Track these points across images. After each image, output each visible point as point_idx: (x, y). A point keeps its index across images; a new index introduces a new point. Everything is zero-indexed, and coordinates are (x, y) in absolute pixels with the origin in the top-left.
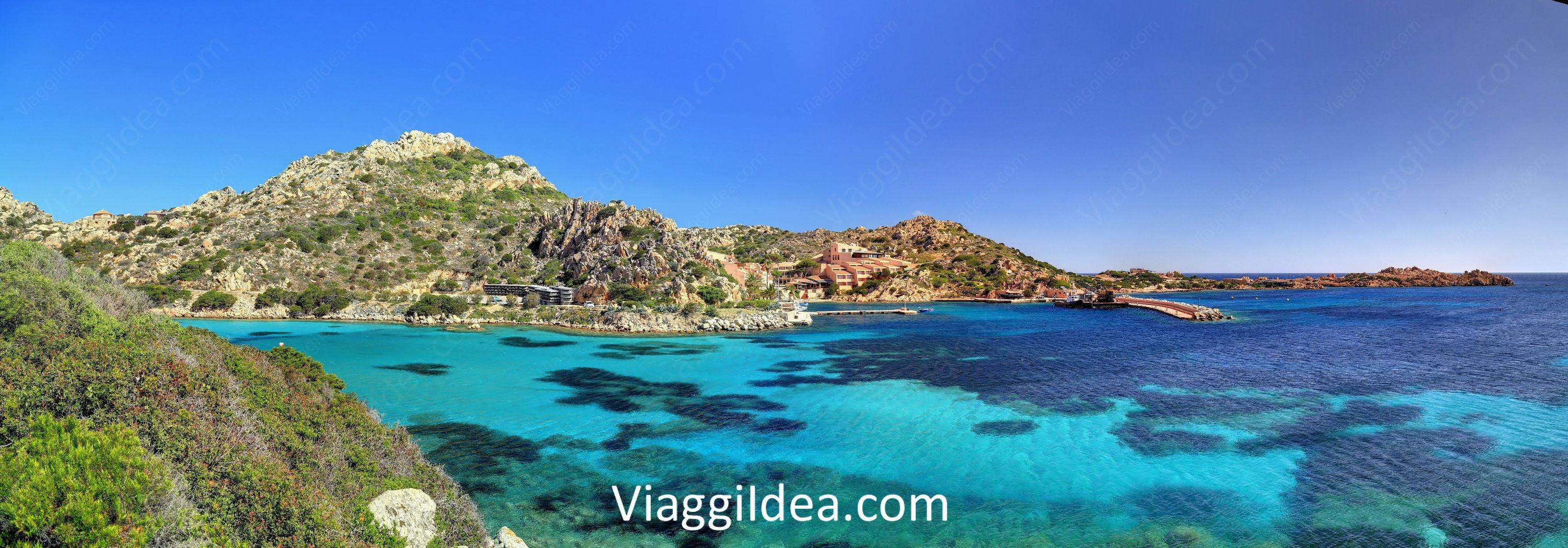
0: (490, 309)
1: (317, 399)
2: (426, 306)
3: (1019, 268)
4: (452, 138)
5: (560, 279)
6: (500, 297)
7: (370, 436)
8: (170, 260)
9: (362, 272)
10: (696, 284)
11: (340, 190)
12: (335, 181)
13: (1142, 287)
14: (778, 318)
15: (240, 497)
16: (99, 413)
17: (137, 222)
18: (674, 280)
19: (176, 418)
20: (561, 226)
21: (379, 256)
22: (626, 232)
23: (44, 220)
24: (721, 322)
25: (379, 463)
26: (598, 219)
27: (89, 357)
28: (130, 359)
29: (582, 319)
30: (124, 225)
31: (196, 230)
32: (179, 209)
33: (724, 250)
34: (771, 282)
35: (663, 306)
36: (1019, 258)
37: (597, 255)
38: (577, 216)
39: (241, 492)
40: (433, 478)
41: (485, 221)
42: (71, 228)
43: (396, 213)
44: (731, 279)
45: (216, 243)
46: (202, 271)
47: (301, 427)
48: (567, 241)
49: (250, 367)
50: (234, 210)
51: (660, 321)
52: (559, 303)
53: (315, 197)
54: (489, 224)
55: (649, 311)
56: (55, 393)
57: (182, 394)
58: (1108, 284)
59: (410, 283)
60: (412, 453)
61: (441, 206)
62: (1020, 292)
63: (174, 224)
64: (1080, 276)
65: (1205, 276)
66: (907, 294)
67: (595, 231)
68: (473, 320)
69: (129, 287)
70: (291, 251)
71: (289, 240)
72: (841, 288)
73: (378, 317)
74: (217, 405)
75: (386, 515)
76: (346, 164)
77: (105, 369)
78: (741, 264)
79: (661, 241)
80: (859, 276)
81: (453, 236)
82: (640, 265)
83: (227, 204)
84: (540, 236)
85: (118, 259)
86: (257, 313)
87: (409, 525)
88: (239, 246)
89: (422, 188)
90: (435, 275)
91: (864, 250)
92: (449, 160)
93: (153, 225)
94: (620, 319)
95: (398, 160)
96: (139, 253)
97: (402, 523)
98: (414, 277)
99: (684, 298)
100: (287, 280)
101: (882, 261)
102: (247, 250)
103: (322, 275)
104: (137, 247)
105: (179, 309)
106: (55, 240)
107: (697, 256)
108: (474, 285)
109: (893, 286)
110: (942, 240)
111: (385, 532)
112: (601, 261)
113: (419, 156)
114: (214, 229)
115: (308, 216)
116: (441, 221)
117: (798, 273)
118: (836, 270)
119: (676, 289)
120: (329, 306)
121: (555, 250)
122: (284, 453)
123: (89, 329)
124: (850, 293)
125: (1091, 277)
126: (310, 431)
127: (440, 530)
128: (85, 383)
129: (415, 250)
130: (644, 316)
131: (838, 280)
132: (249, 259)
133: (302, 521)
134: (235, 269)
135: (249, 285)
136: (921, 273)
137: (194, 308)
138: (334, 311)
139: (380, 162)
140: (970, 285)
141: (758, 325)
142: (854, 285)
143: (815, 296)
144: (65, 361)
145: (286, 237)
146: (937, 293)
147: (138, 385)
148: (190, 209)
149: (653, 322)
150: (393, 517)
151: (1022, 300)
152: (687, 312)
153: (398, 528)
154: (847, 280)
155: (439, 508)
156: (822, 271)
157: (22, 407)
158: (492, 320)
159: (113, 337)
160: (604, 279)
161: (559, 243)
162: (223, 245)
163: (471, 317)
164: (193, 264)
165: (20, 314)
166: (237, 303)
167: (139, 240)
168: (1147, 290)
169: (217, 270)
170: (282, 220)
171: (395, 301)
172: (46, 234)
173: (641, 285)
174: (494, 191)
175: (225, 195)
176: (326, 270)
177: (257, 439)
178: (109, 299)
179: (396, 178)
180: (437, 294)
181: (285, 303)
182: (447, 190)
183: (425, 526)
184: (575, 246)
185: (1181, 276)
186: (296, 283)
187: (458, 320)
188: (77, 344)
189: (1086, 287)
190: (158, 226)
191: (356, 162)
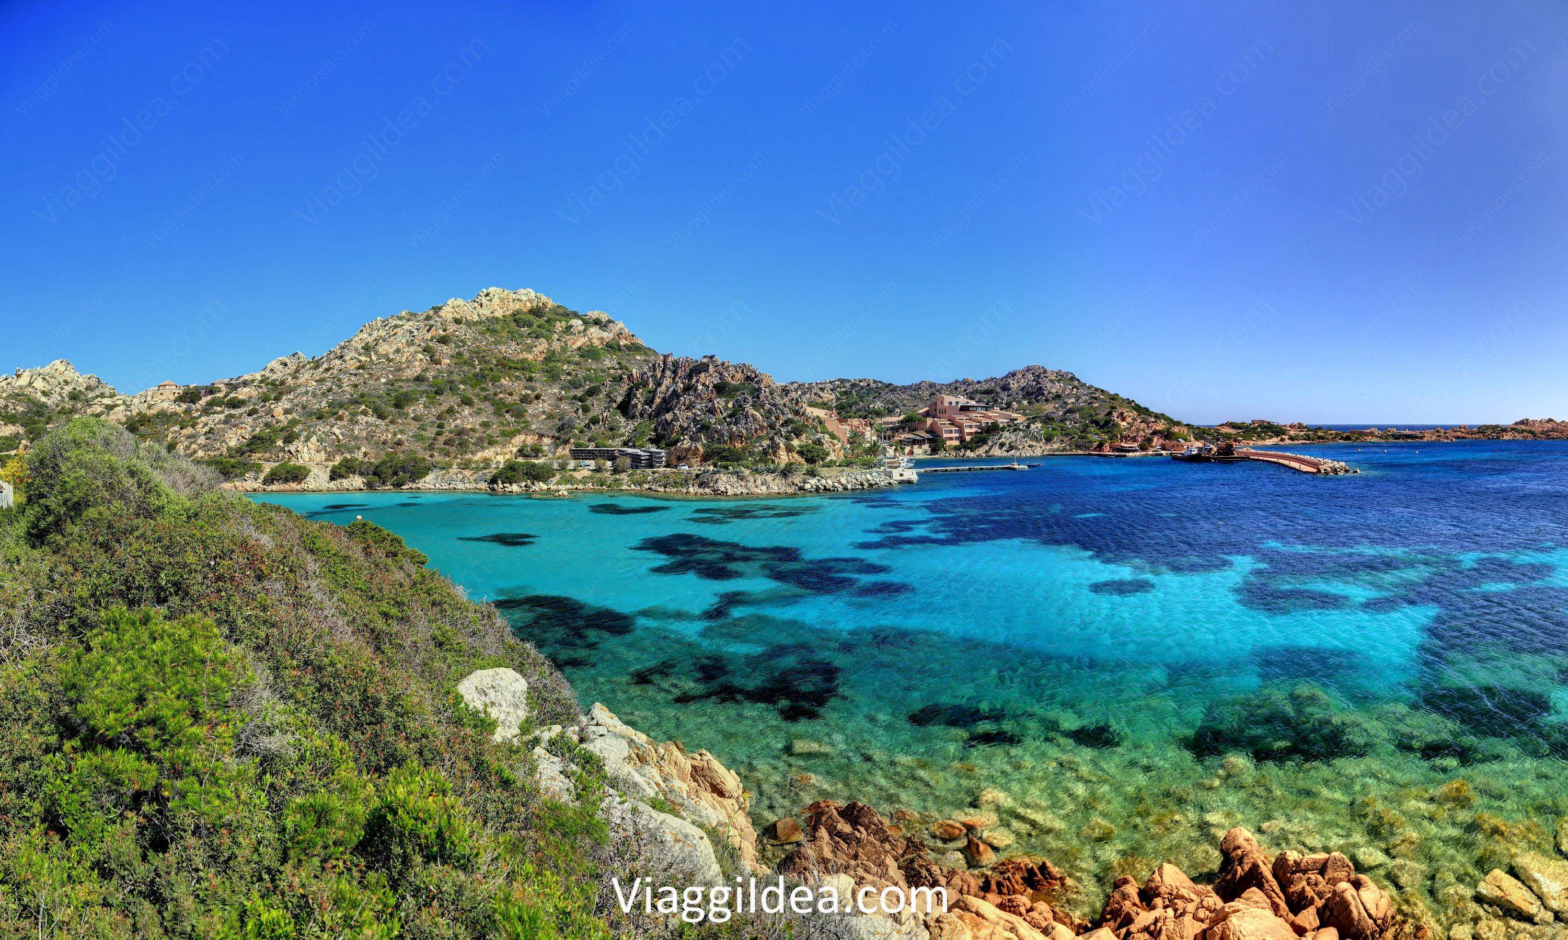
0: (578, 475)
1: (399, 576)
2: (510, 473)
3: (1134, 419)
4: (533, 294)
5: (652, 441)
6: (587, 462)
7: (458, 614)
8: (239, 432)
9: (442, 439)
10: (796, 443)
11: (416, 352)
12: (410, 343)
13: (1264, 439)
14: (883, 477)
15: (325, 685)
16: (175, 601)
17: (203, 392)
18: (772, 439)
19: (255, 604)
20: (651, 385)
21: (459, 421)
22: (720, 389)
23: (107, 392)
24: (823, 482)
25: (465, 642)
26: (690, 377)
27: (159, 540)
28: (203, 542)
29: (675, 483)
30: (190, 396)
31: (265, 399)
32: (247, 377)
33: (824, 406)
34: (875, 438)
35: (761, 466)
36: (1135, 409)
37: (690, 414)
38: (668, 373)
39: (325, 680)
40: (524, 655)
41: (570, 381)
42: (136, 401)
43: (476, 375)
44: (833, 436)
45: (287, 412)
46: (273, 442)
47: (385, 607)
48: (658, 401)
49: (328, 544)
50: (305, 376)
51: (759, 482)
52: (651, 466)
53: (389, 360)
54: (575, 385)
55: (747, 472)
56: (126, 581)
57: (260, 578)
58: (1228, 436)
59: (493, 449)
60: (501, 631)
61: (524, 366)
62: (1135, 445)
63: (243, 393)
64: (1198, 428)
65: (1330, 428)
66: (1017, 449)
67: (687, 389)
68: (560, 487)
69: (198, 462)
70: (366, 419)
71: (363, 407)
72: (948, 443)
73: (460, 486)
74: (296, 587)
75: (476, 695)
76: (422, 325)
77: (177, 554)
78: (842, 420)
79: (758, 397)
80: (967, 430)
81: (537, 397)
82: (736, 424)
83: (297, 371)
84: (630, 395)
85: (184, 432)
86: (332, 485)
87: (500, 705)
88: (311, 414)
89: (503, 348)
90: (518, 440)
91: (973, 403)
92: (531, 318)
93: (221, 395)
94: (716, 482)
95: (476, 318)
96: (206, 424)
97: (493, 704)
98: (497, 442)
99: (784, 458)
100: (363, 449)
101: (990, 414)
102: (319, 418)
103: (399, 443)
104: (204, 419)
105: (251, 483)
106: (120, 414)
107: (797, 413)
108: (560, 449)
109: (1003, 440)
110: (1054, 391)
111: (475, 714)
112: (694, 420)
113: (499, 314)
114: (284, 398)
115: (383, 380)
116: (524, 383)
117: (903, 428)
118: (942, 423)
119: (774, 447)
120: (408, 475)
121: (645, 410)
122: (367, 635)
123: (160, 509)
124: (957, 448)
125: (1210, 429)
126: (394, 611)
127: (532, 709)
128: (157, 569)
129: (497, 413)
130: (741, 478)
131: (945, 435)
132: (322, 428)
133: (390, 707)
134: (307, 439)
135: (323, 455)
136: (1032, 426)
137: (265, 482)
138: (414, 481)
139: (457, 321)
140: (1083, 438)
141: (862, 484)
142: (962, 439)
143: (920, 452)
144: (136, 546)
145: (360, 404)
146: (1048, 447)
147: (213, 569)
148: (259, 377)
149: (751, 484)
150: (483, 698)
151: (1137, 454)
152: (786, 473)
153: (489, 710)
154: (954, 435)
155: (532, 689)
156: (928, 425)
157: (93, 595)
158: (580, 486)
159: (184, 518)
160: (699, 439)
161: (649, 402)
162: (294, 415)
163: (558, 483)
164: (264, 435)
165: (87, 495)
166: (312, 474)
167: (206, 411)
168: (1269, 442)
169: (288, 440)
170: (356, 386)
171: (477, 469)
172: (110, 408)
173: (738, 445)
174: (579, 349)
175: (295, 361)
176: (404, 437)
177: (340, 623)
178: (178, 476)
179: (475, 339)
180: (521, 460)
181: (361, 474)
182: (529, 349)
183: (517, 706)
184: (667, 405)
185: (1306, 427)
186: (372, 452)
187: (544, 487)
188: (145, 526)
189: (1205, 439)
190: (226, 396)
191: (432, 322)
